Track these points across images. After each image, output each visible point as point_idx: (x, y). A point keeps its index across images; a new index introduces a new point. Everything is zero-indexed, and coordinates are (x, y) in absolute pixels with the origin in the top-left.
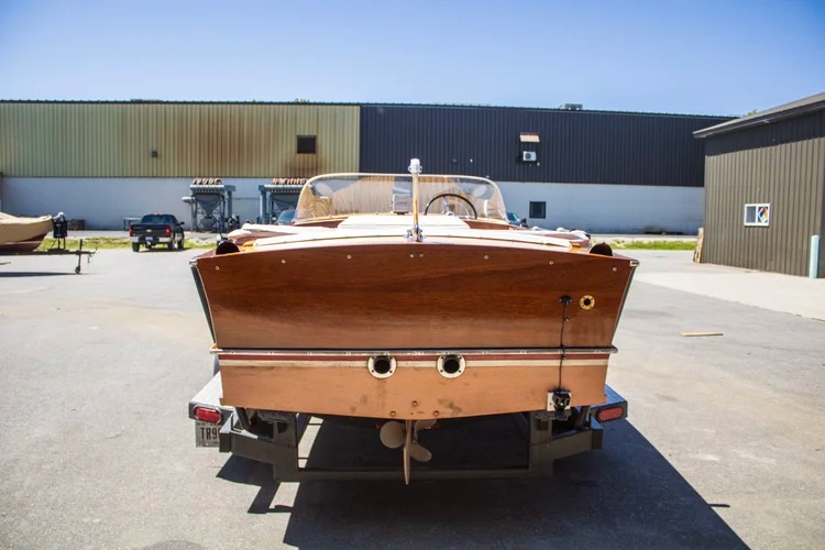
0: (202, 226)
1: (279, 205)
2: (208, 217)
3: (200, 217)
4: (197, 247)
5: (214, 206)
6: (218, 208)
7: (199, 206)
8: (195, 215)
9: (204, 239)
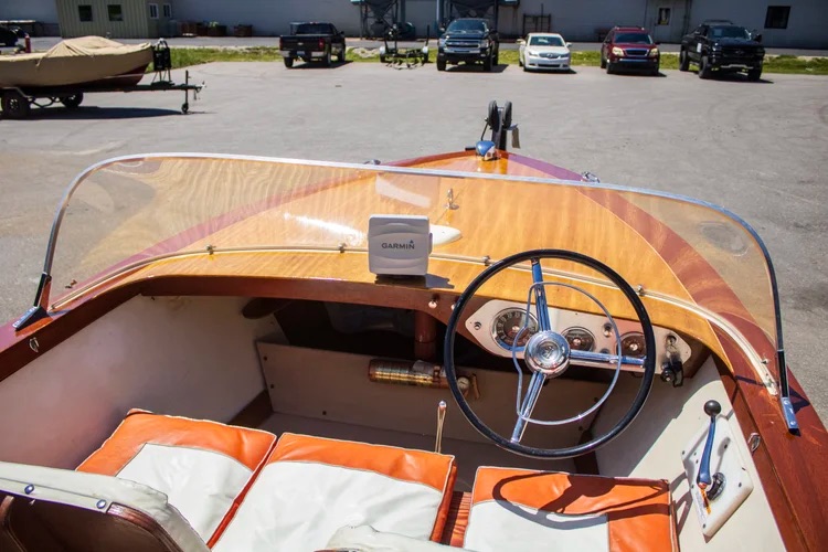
0: (372, 33)
1: (457, 8)
2: (379, 22)
3: (371, 21)
4: (362, 59)
5: (385, 9)
6: (390, 12)
7: (369, 9)
8: (365, 18)
9: (370, 49)
